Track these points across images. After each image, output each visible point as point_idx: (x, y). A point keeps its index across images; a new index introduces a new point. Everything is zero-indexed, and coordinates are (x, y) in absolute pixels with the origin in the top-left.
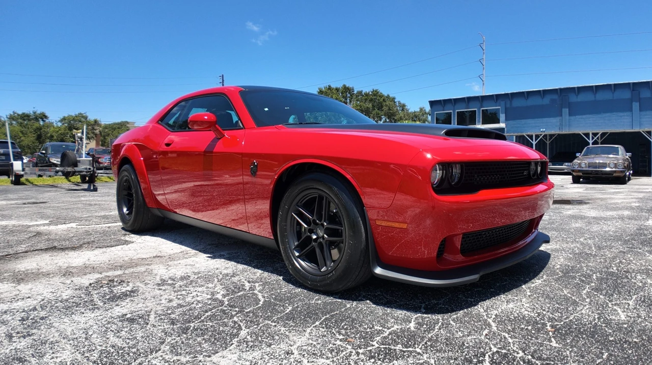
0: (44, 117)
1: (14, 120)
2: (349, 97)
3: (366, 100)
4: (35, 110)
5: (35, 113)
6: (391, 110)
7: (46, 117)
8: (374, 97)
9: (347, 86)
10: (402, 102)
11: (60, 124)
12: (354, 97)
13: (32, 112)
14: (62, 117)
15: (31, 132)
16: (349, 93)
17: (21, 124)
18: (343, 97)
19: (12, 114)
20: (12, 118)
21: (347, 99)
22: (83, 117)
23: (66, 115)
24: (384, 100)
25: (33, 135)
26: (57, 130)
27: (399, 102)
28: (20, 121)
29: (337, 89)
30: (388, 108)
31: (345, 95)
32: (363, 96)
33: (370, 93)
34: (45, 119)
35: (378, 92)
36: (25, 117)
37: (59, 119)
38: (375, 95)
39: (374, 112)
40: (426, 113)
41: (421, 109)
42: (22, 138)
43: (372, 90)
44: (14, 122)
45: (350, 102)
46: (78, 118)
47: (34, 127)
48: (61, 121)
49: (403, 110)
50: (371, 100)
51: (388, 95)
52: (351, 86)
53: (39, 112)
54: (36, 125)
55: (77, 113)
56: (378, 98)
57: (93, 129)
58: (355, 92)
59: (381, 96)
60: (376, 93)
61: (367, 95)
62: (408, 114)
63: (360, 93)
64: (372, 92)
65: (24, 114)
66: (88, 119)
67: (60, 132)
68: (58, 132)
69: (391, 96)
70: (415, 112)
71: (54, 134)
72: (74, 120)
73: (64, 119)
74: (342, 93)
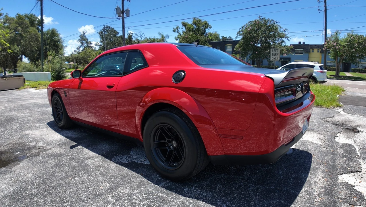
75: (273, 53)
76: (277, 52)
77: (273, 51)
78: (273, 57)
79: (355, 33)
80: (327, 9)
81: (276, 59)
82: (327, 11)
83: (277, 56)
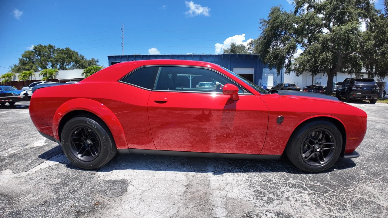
2: (52, 51)
3: (62, 53)
6: (77, 59)
8: (67, 52)
9: (51, 45)
10: (82, 55)
12: (55, 51)
16: (53, 49)
18: (49, 51)
21: (51, 52)
24: (72, 53)
27: (80, 55)
29: (45, 47)
30: (75, 58)
31: (50, 50)
32: (60, 51)
33: (65, 49)
35: (69, 49)
38: (67, 50)
39: (67, 60)
40: (95, 61)
41: (93, 59)
43: (66, 48)
45: (53, 53)
49: (83, 59)
50: (65, 53)
51: (74, 51)
52: (53, 45)
56: (69, 52)
58: (56, 48)
59: (71, 51)
60: (68, 49)
61: (63, 50)
62: (86, 61)
63: (59, 49)
64: (66, 49)
69: (76, 51)
70: (90, 60)
74: (48, 49)
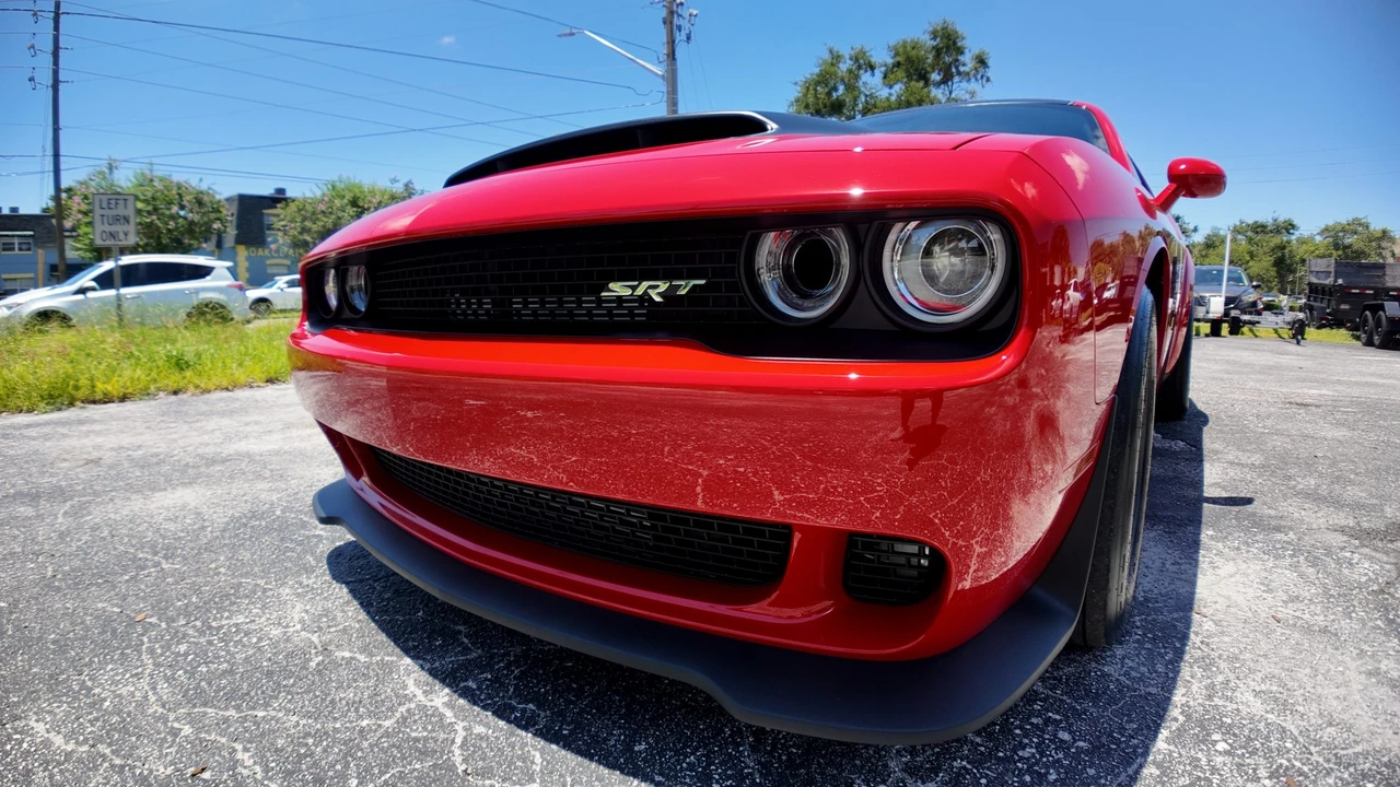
0: (1290, 227)
1: (1239, 233)
4: (1276, 215)
5: (1275, 220)
7: (1293, 227)
11: (1318, 239)
13: (1270, 221)
14: (1323, 227)
15: (1265, 253)
17: (1250, 240)
19: (1238, 223)
20: (1236, 231)
22: (1360, 225)
23: (1331, 223)
25: (1270, 258)
26: (1313, 249)
28: (1249, 233)
34: (1291, 231)
36: (1259, 228)
37: (1319, 230)
42: (1251, 263)
44: (1240, 237)
46: (1352, 227)
47: (1272, 245)
48: (1322, 233)
53: (1281, 219)
54: (1276, 240)
55: (1350, 219)
57: (1379, 247)
65: (1256, 222)
66: (1372, 228)
67: (1317, 252)
68: (1313, 252)
71: (1305, 257)
72: (1343, 230)
73: (1326, 229)
75: (103, 212)
76: (121, 211)
77: (105, 205)
78: (108, 228)
79: (159, 172)
80: (61, 79)
81: (122, 236)
82: (62, 87)
83: (125, 228)
